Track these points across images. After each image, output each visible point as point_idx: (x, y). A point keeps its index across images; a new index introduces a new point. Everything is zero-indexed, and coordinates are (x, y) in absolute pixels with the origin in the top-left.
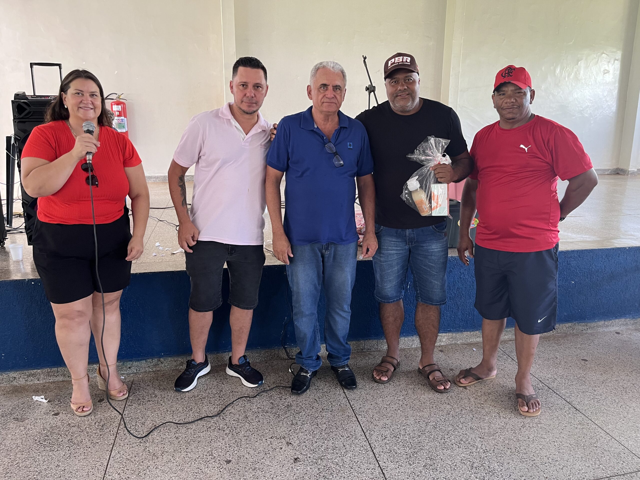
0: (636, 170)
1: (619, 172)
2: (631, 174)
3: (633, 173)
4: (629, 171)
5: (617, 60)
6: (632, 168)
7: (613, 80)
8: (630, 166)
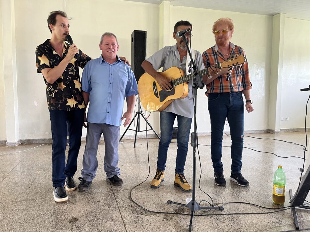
0: (279, 130)
1: (269, 131)
2: (277, 133)
3: (278, 132)
4: (275, 131)
5: (263, 67)
6: (277, 129)
7: (261, 79)
8: (276, 128)
